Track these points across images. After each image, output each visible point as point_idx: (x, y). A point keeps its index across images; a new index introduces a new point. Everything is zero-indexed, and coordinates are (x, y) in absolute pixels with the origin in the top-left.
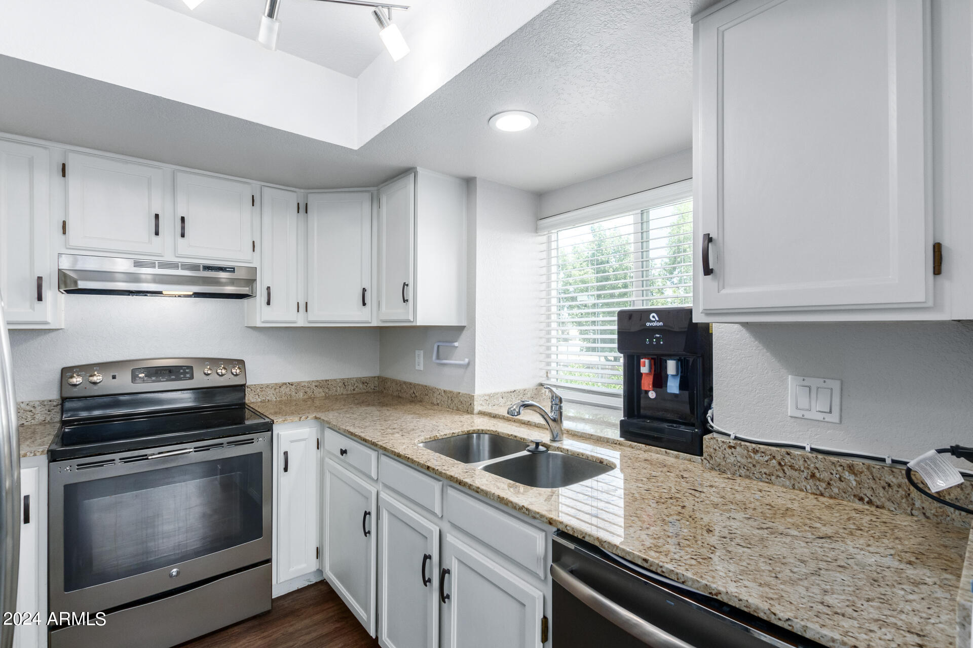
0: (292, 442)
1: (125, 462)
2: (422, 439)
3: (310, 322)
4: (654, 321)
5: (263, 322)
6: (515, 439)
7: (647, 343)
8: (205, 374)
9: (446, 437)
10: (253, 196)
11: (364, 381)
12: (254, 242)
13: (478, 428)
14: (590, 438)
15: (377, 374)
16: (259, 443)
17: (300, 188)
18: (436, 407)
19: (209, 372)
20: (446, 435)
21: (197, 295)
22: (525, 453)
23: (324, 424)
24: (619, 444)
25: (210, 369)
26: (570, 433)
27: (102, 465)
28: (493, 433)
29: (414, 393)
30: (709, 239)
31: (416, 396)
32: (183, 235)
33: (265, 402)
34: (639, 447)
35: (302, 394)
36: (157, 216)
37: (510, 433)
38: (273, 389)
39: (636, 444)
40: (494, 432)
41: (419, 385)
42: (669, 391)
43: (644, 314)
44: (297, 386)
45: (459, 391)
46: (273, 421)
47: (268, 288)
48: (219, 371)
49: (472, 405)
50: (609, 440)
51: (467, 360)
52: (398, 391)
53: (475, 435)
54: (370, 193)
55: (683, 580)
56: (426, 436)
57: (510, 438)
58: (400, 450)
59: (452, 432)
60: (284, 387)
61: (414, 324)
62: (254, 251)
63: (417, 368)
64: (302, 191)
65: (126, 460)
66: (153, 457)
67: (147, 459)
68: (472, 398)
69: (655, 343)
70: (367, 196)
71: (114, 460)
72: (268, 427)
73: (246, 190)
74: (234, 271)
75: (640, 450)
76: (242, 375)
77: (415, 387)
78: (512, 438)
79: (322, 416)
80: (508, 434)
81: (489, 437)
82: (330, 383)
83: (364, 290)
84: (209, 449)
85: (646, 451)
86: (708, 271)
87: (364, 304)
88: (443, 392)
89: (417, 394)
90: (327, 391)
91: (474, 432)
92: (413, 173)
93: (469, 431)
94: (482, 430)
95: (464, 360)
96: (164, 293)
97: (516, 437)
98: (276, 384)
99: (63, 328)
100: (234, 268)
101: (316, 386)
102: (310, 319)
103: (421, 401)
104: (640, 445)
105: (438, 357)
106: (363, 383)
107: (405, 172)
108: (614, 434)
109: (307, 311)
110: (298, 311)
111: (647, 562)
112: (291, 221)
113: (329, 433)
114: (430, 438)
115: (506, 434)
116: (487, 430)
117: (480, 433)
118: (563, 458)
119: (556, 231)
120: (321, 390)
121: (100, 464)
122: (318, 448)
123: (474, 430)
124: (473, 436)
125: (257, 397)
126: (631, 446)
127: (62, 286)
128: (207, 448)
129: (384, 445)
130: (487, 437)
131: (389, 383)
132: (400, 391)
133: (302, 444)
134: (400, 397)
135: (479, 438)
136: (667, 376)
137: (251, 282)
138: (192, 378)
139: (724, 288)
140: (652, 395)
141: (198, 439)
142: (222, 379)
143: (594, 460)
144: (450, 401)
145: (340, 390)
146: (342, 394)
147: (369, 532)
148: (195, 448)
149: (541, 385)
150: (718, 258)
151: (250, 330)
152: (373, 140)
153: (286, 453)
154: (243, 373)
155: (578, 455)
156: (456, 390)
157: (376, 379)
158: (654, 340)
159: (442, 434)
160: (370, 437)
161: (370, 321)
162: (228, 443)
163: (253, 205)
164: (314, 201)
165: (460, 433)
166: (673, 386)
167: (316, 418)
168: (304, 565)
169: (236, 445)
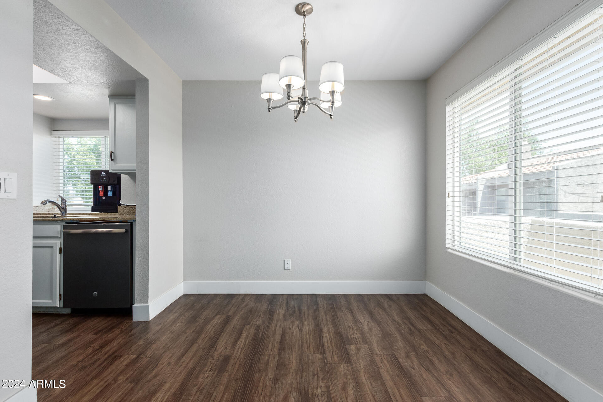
4: (103, 174)
7: (101, 181)
30: (112, 152)
42: (109, 195)
43: (100, 172)
69: (104, 181)
86: (112, 160)
136: (108, 191)
139: (116, 164)
140: (104, 198)
150: (115, 157)
166: (110, 194)
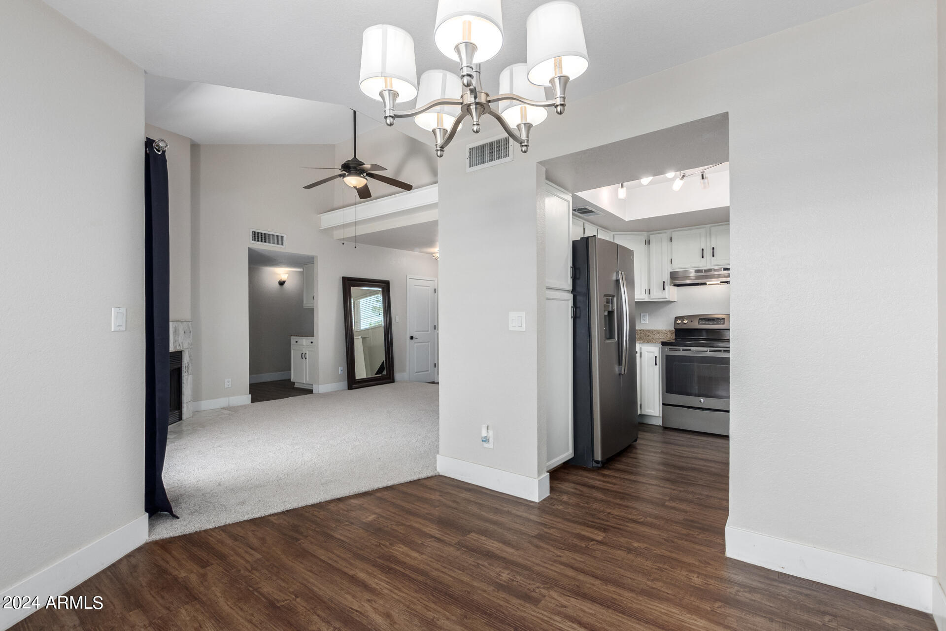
21: (722, 283)
32: (712, 256)
36: (703, 249)
66: (693, 350)
67: (691, 351)
71: (680, 349)
96: (708, 283)
99: (676, 301)
121: (676, 349)
127: (672, 284)
128: (715, 351)
138: (724, 324)
148: (710, 350)
162: (724, 350)
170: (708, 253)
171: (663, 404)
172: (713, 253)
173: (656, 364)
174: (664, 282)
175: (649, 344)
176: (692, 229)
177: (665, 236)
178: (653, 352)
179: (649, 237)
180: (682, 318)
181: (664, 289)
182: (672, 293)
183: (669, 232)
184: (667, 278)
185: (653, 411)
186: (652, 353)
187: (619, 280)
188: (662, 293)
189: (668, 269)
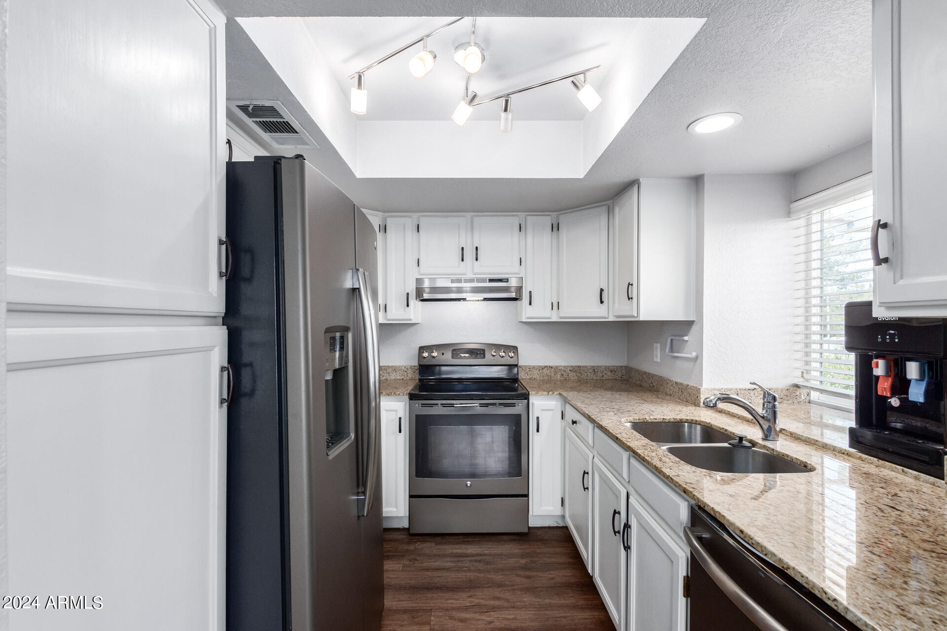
0: (543, 410)
1: (444, 407)
2: (631, 419)
3: (561, 318)
5: (527, 318)
6: (726, 433)
7: (879, 340)
8: (492, 355)
9: (656, 421)
10: (520, 224)
11: (612, 370)
12: (520, 258)
13: (692, 418)
14: (815, 444)
15: (623, 363)
16: (518, 408)
17: (554, 212)
18: (668, 397)
19: (494, 354)
20: (656, 419)
21: (485, 299)
22: (726, 445)
23: (566, 401)
24: (847, 454)
25: (495, 352)
26: (794, 436)
27: (432, 407)
28: (706, 425)
29: (652, 382)
30: (880, 225)
31: (654, 386)
32: (477, 260)
33: (532, 379)
34: (870, 460)
35: (559, 376)
36: (463, 248)
37: (721, 427)
38: (538, 370)
39: (867, 456)
40: (707, 423)
41: (656, 375)
42: (912, 399)
44: (556, 369)
45: (688, 383)
46: (529, 392)
47: (530, 292)
48: (501, 354)
49: (699, 397)
50: (836, 449)
51: (694, 354)
52: (639, 380)
53: (686, 424)
54: (607, 206)
55: (765, 553)
56: (636, 417)
57: (721, 431)
58: (604, 423)
59: (663, 417)
60: (546, 369)
61: (637, 319)
62: (521, 265)
63: (655, 359)
64: (555, 213)
65: (444, 405)
66: (457, 406)
67: (454, 406)
68: (698, 390)
69: (888, 341)
70: (605, 209)
71: (438, 404)
72: (526, 397)
73: (515, 221)
74: (507, 281)
75: (871, 464)
76: (515, 358)
77: (652, 377)
78: (723, 431)
79: (564, 394)
80: (720, 428)
81: (701, 427)
82: (582, 369)
83: (602, 290)
84: (488, 406)
85: (878, 466)
87: (602, 302)
88: (674, 383)
89: (654, 384)
90: (579, 375)
91: (687, 421)
92: (637, 185)
93: (682, 419)
94: (696, 421)
95: (691, 354)
96: (467, 299)
97: (726, 430)
98: (540, 366)
99: (420, 322)
100: (508, 279)
101: (570, 371)
102: (561, 315)
103: (657, 391)
104: (872, 458)
105: (672, 350)
106: (611, 371)
107: (630, 185)
108: (843, 442)
109: (558, 309)
110: (552, 309)
111: (743, 534)
112: (546, 237)
113: (568, 407)
114: (639, 419)
115: (718, 427)
116: (700, 421)
117: (692, 423)
118: (765, 455)
119: (819, 211)
120: (574, 374)
121: (431, 405)
122: (562, 419)
123: (687, 420)
124: (685, 425)
125: (527, 375)
126: (860, 458)
127: (418, 298)
128: (487, 405)
129: (595, 419)
130: (699, 427)
131: (633, 373)
132: (642, 380)
133: (551, 412)
134: (641, 386)
135: (690, 427)
136: (908, 380)
137: (519, 289)
138: (484, 357)
139: (902, 278)
140: (894, 402)
141: (482, 398)
142: (502, 359)
143: (799, 463)
144: (680, 393)
145: (591, 376)
146: (592, 379)
147: (587, 488)
148: (480, 404)
149: (797, 386)
150: (894, 245)
151: (521, 323)
152: (592, 168)
153: (538, 418)
154: (516, 357)
155: (783, 455)
156: (685, 383)
157: (624, 368)
158: (888, 337)
159: (652, 417)
160: (589, 411)
161: (607, 317)
162: (499, 404)
163: (520, 231)
164: (563, 220)
165: (672, 420)
166: (917, 393)
167: (560, 394)
168: (551, 508)
169: (505, 406)
170: (469, 254)
171: (411, 496)
172: (477, 254)
173: (400, 431)
174: (408, 294)
175: (388, 397)
176: (447, 217)
177: (409, 222)
178: (396, 411)
179: (385, 220)
180: (430, 348)
181: (408, 306)
182: (417, 312)
183: (415, 216)
184: (411, 288)
185: (395, 509)
186: (394, 413)
187: (359, 289)
188: (405, 311)
189: (413, 275)
